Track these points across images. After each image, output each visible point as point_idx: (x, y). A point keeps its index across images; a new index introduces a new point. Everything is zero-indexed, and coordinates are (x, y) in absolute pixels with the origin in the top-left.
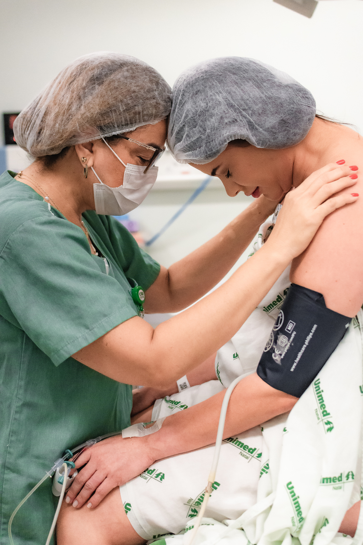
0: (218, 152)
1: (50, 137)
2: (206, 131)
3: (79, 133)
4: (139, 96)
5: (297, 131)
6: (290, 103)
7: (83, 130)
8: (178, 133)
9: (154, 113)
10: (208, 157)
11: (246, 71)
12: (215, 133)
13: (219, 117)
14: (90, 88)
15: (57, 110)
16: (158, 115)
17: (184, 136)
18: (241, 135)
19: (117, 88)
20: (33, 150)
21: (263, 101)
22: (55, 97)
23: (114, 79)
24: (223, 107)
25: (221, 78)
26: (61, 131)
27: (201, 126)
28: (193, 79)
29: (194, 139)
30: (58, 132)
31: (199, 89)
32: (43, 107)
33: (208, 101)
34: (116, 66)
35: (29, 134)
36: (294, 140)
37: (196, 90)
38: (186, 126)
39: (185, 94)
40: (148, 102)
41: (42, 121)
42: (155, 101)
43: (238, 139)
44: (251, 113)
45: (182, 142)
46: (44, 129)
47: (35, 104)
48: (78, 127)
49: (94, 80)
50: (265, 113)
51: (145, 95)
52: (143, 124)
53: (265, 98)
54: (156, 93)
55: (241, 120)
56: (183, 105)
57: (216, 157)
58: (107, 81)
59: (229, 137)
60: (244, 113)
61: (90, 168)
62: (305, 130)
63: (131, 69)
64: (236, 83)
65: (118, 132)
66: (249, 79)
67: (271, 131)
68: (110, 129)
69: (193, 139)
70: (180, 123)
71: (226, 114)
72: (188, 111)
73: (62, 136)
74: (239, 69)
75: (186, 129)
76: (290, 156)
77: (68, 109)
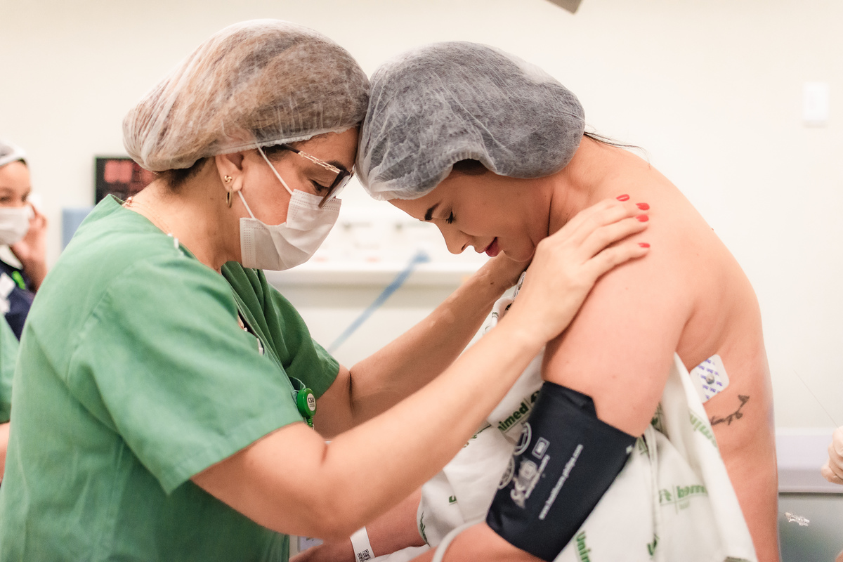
0: (437, 178)
1: (178, 141)
2: (419, 147)
3: (223, 137)
4: (320, 88)
5: (557, 151)
6: (547, 111)
7: (231, 133)
8: (376, 151)
9: (341, 115)
10: (422, 186)
11: (480, 61)
12: (433, 150)
13: (438, 127)
14: (247, 70)
15: (192, 100)
16: (347, 119)
17: (385, 156)
18: (473, 154)
19: (287, 74)
20: (151, 159)
21: (507, 104)
22: (191, 82)
23: (284, 59)
24: (446, 111)
25: (443, 69)
26: (196, 132)
27: (411, 140)
28: (400, 70)
29: (401, 159)
30: (192, 134)
31: (409, 84)
32: (171, 95)
33: (422, 102)
34: (288, 41)
35: (147, 135)
36: (553, 166)
37: (405, 86)
38: (389, 140)
39: (388, 92)
40: (333, 98)
41: (168, 116)
42: (343, 97)
43: (469, 159)
44: (488, 122)
45: (381, 164)
46: (170, 128)
47: (159, 91)
48: (223, 129)
49: (253, 59)
50: (509, 123)
51: (329, 88)
52: (324, 131)
53: (509, 101)
54: (347, 86)
55: (473, 132)
56: (384, 109)
57: (434, 188)
58: (273, 61)
59: (455, 155)
60: (477, 121)
61: (236, 193)
62: (569, 152)
63: (312, 47)
64: (466, 77)
65: (283, 141)
66: (486, 73)
67: (519, 149)
68: (273, 135)
69: (399, 160)
70: (379, 135)
71: (450, 121)
72: (392, 117)
73: (197, 140)
74: (469, 57)
75: (389, 144)
76: (546, 191)
77: (210, 101)
